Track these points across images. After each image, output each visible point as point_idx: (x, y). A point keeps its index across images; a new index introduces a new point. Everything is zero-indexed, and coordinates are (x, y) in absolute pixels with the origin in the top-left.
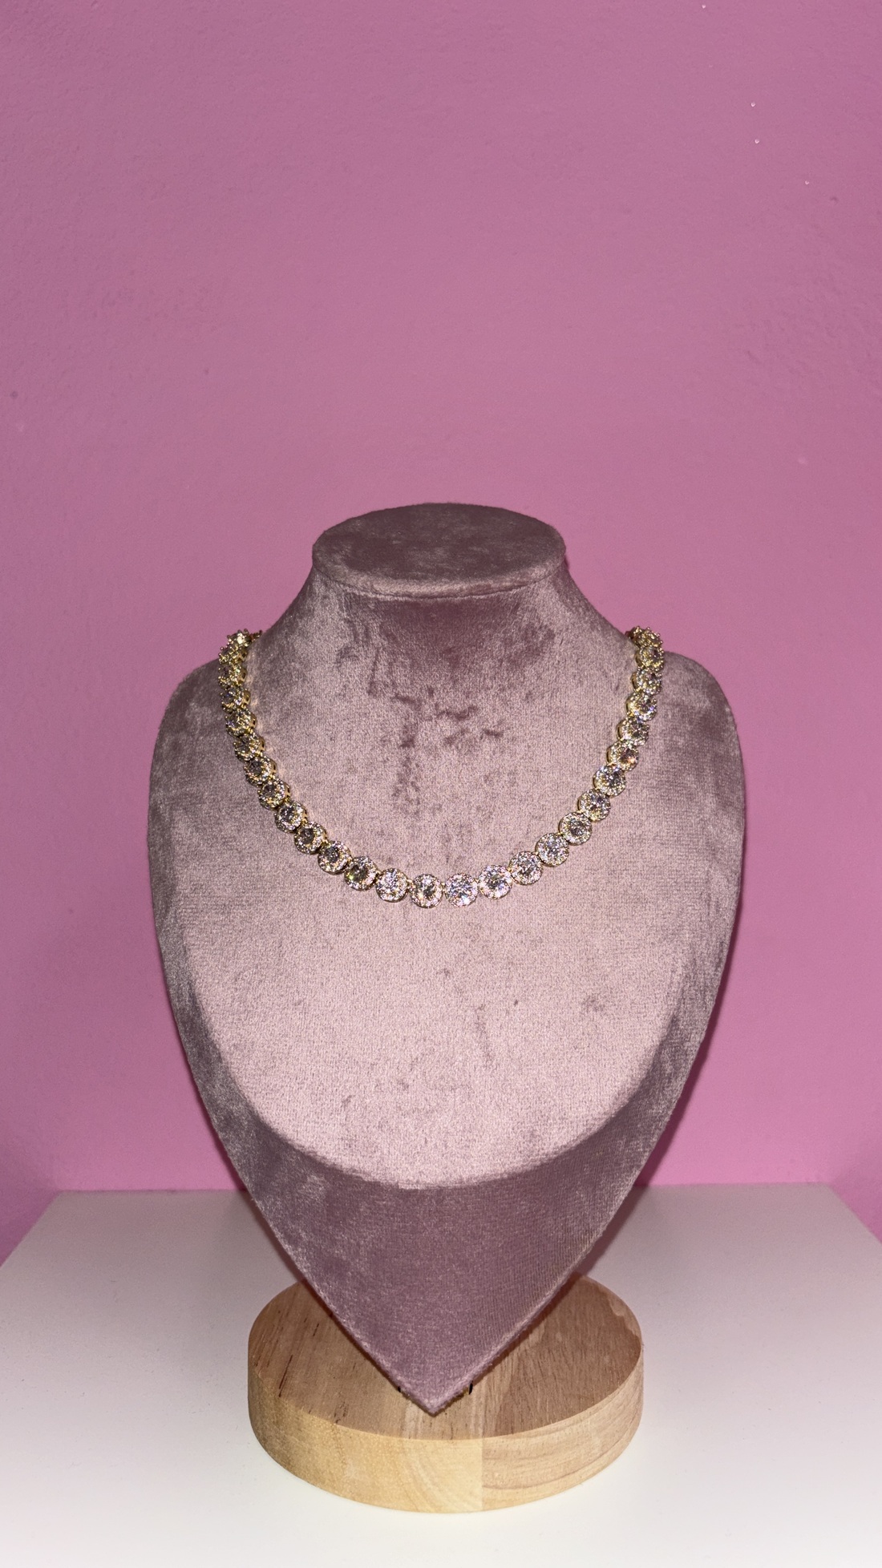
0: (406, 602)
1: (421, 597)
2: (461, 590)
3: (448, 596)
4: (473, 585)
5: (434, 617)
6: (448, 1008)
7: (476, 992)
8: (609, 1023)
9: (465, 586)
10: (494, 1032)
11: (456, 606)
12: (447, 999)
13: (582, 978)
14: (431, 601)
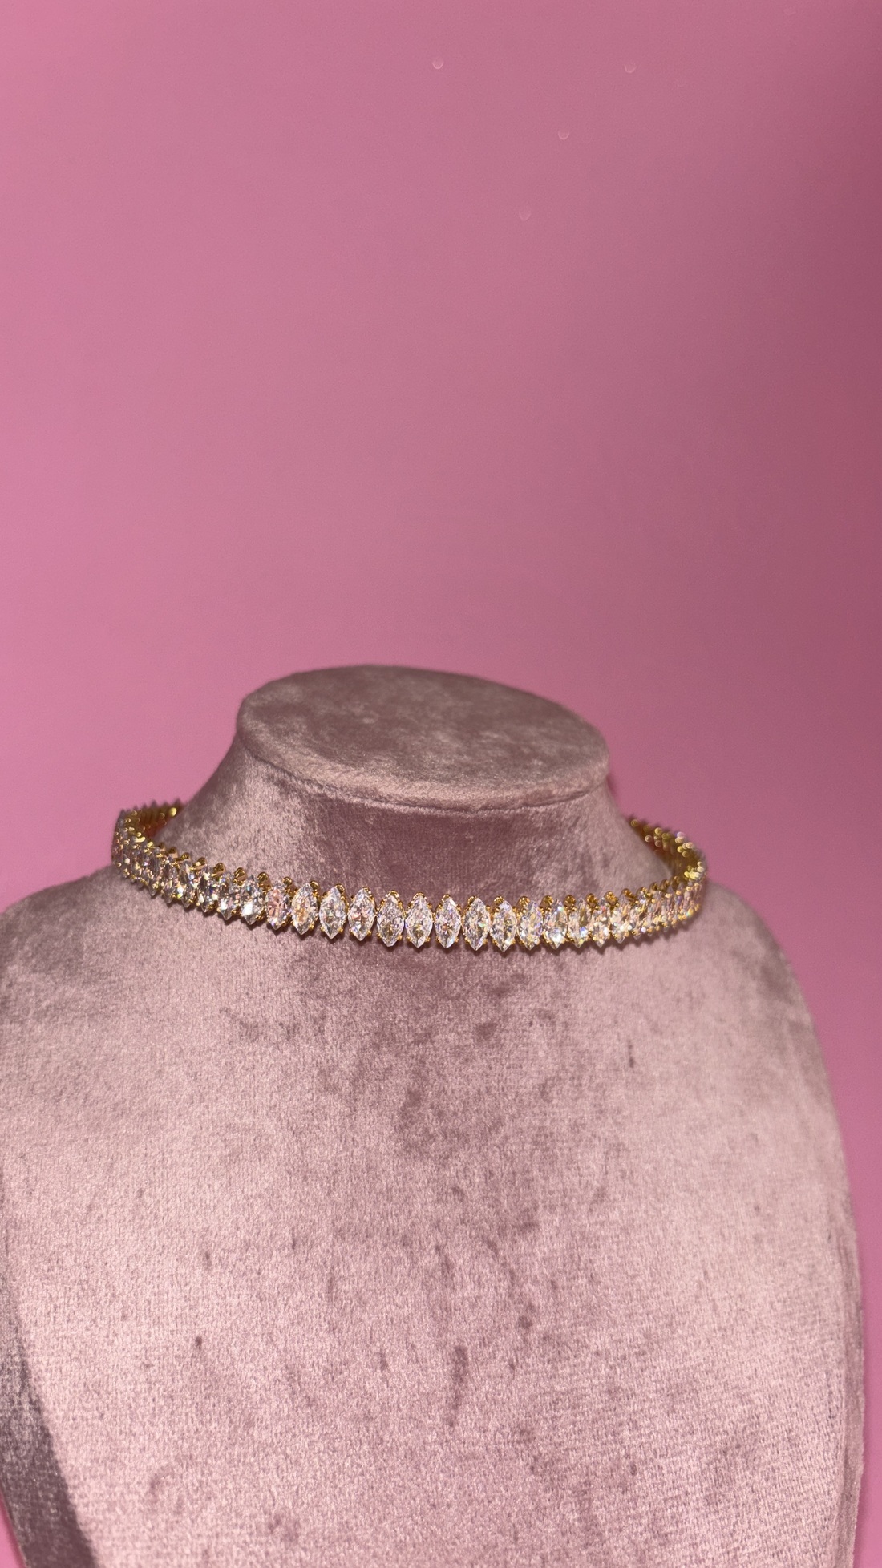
0: (431, 818)
1: (455, 809)
2: (513, 800)
3: (495, 808)
4: (530, 791)
5: (470, 840)
6: (533, 1495)
7: (573, 1458)
8: (767, 1480)
9: (518, 793)
10: (610, 1530)
11: (505, 822)
12: (530, 1479)
13: (716, 1406)
14: (469, 816)
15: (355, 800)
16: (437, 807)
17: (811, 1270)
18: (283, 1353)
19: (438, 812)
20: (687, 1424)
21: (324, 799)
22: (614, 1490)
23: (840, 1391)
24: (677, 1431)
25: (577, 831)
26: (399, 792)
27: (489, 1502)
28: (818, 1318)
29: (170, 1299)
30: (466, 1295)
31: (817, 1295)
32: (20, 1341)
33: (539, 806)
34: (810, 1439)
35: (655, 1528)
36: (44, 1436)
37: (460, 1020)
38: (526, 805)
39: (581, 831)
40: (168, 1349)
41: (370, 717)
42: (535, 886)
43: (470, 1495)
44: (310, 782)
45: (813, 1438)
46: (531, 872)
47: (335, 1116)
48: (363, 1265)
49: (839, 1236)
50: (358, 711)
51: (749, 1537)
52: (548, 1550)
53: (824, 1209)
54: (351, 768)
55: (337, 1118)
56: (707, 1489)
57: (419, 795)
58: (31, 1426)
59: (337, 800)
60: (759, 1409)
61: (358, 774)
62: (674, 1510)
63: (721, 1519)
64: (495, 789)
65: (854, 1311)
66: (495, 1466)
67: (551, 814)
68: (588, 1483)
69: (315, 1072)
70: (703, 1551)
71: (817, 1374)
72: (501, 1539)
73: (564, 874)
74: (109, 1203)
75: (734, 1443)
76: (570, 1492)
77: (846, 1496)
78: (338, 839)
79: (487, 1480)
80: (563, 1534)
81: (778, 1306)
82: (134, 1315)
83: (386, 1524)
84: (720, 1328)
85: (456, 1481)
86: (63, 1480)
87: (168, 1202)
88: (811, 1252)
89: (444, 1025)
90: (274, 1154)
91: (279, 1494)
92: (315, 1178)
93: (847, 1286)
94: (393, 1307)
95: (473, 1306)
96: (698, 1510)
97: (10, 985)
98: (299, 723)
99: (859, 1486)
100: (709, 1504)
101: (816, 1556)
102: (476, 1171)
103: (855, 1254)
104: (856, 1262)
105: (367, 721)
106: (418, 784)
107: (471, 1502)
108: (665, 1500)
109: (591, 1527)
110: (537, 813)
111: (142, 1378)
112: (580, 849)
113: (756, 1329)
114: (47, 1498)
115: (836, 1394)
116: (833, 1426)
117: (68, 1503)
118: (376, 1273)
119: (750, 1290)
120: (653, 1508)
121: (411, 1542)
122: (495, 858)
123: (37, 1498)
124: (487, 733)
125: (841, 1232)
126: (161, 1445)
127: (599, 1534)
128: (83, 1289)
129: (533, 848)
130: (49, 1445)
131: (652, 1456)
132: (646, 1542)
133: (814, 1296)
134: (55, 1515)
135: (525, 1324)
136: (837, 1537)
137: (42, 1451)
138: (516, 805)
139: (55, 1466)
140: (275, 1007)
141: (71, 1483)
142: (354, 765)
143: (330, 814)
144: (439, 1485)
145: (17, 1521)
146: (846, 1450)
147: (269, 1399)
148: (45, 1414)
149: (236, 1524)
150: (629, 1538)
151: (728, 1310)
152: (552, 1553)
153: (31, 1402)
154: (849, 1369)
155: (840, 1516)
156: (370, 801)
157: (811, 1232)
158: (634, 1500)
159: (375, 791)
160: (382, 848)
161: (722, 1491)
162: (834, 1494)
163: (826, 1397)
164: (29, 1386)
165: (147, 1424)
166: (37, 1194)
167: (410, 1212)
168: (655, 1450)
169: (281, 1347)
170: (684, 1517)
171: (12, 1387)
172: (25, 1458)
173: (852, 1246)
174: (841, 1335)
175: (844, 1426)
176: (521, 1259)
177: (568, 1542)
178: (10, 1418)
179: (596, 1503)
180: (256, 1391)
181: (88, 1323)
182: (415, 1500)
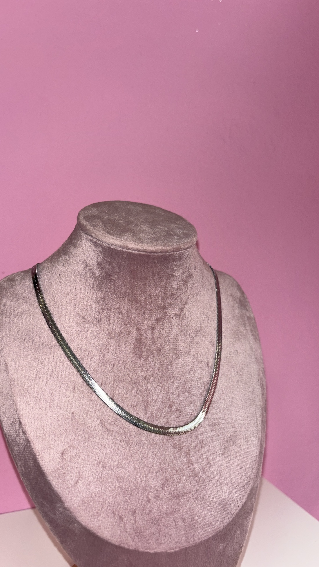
1: (152, 252)
3: (164, 252)
4: (175, 247)
5: (156, 262)
6: (173, 454)
7: (184, 444)
8: (239, 448)
9: (171, 248)
10: (195, 463)
11: (167, 257)
12: (173, 450)
13: (225, 429)
14: (156, 254)
15: (120, 249)
16: (146, 252)
17: (253, 390)
18: (99, 417)
19: (146, 253)
20: (217, 434)
21: (110, 248)
22: (196, 452)
23: (260, 424)
24: (214, 436)
25: (187, 259)
26: (134, 247)
27: (161, 456)
28: (254, 404)
29: (64, 402)
30: (153, 398)
31: (254, 397)
32: (18, 414)
33: (177, 251)
34: (251, 437)
35: (208, 462)
36: (28, 441)
37: (152, 317)
38: (173, 251)
39: (189, 259)
40: (64, 416)
41: (121, 220)
42: (175, 276)
43: (155, 454)
44: (105, 242)
45: (252, 437)
46: (173, 271)
47: (113, 346)
48: (123, 390)
49: (261, 380)
50: (117, 218)
51: (234, 464)
52: (178, 468)
53: (257, 373)
54: (118, 239)
55: (114, 346)
56: (222, 451)
57: (140, 248)
58: (23, 439)
59: (114, 249)
60: (237, 429)
61: (121, 241)
62: (213, 457)
63: (226, 459)
64: (164, 246)
65: (264, 402)
66: (162, 446)
67: (180, 254)
68: (189, 450)
69: (107, 332)
70: (221, 468)
71: (254, 419)
72: (164, 466)
73: (183, 272)
74: (43, 374)
75: (230, 439)
76: (184, 453)
77: (261, 453)
78: (114, 261)
79: (160, 450)
80: (182, 464)
81: (243, 401)
82: (53, 406)
83: (132, 463)
84: (226, 407)
85: (151, 451)
86: (35, 453)
87: (61, 373)
88: (253, 385)
89: (147, 318)
90: (95, 358)
91: (100, 455)
92: (107, 364)
93: (263, 395)
94: (132, 402)
95: (156, 401)
96: (220, 457)
97: (4, 306)
98: (99, 222)
99: (264, 450)
100: (223, 455)
101: (252, 469)
102: (156, 362)
103: (265, 386)
104: (265, 388)
105: (120, 222)
106: (140, 244)
107: (156, 456)
108: (211, 454)
109: (190, 463)
110: (177, 254)
111: (57, 424)
112: (188, 264)
113: (237, 407)
114: (29, 459)
115: (259, 424)
116: (257, 433)
117: (37, 460)
118: (127, 392)
119: (235, 396)
120: (207, 457)
121: (139, 467)
122: (163, 268)
123: (26, 459)
124: (159, 227)
125: (261, 379)
126: (64, 443)
127: (192, 464)
128: (36, 399)
129: (174, 265)
130: (30, 444)
131: (207, 442)
132: (205, 465)
133: (253, 398)
134: (32, 464)
135: (170, 406)
136: (258, 463)
137: (27, 446)
138: (170, 251)
139: (32, 450)
140: (94, 313)
141: (37, 454)
142: (119, 238)
143: (112, 253)
144: (147, 452)
145: (19, 467)
146: (261, 440)
147: (95, 430)
148: (28, 435)
149: (88, 464)
150: (201, 465)
151: (229, 402)
152: (179, 469)
153: (23, 432)
154: (263, 418)
155: (259, 458)
156: (125, 249)
157: (253, 380)
158: (202, 454)
159: (127, 246)
160: (128, 264)
161: (226, 451)
162: (258, 452)
163: (256, 426)
164: (22, 427)
165: (59, 437)
166: (19, 371)
167: (137, 374)
168: (208, 441)
169: (99, 415)
170: (216, 459)
171: (16, 428)
172: (22, 448)
173: (264, 383)
174: (260, 408)
175: (261, 433)
176: (169, 388)
177: (183, 466)
178: (16, 437)
179: (191, 455)
180: (92, 427)
181: (39, 409)
182: (139, 456)
